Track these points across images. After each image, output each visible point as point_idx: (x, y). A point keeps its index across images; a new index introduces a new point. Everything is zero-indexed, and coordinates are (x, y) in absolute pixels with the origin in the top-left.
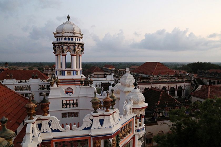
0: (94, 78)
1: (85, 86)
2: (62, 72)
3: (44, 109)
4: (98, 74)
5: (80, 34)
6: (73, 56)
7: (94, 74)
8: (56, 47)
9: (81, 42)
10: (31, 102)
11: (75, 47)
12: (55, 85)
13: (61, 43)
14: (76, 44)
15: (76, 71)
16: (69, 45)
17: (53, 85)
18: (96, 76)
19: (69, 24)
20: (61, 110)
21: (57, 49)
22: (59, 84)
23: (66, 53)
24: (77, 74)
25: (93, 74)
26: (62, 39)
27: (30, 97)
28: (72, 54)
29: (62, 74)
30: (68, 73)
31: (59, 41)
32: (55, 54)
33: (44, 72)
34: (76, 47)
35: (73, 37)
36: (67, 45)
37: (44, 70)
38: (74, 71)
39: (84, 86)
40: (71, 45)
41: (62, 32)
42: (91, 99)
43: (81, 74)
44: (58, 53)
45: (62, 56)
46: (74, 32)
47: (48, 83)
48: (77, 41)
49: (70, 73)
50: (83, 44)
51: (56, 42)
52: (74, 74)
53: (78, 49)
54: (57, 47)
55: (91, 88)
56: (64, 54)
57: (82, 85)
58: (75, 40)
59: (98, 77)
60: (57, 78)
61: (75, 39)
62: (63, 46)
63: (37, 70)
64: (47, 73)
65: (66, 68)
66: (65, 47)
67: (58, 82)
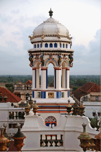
0: (91, 101)
1: (74, 116)
2: (42, 92)
3: (18, 145)
4: (97, 95)
5: (68, 37)
6: (57, 70)
7: (91, 95)
8: (33, 57)
9: (68, 49)
10: (3, 136)
11: (60, 58)
12: (31, 112)
13: (41, 51)
14: (61, 52)
15: (62, 92)
16: (51, 54)
17: (29, 112)
18: (94, 98)
19: (52, 24)
20: (39, 149)
21: (34, 60)
22: (37, 112)
23: (47, 66)
24: (63, 96)
25: (89, 96)
26: (41, 45)
27: (2, 128)
28: (56, 66)
29: (41, 97)
30: (50, 95)
31: (37, 49)
32: (31, 67)
33: (15, 91)
34: (62, 57)
35: (57, 43)
36: (48, 54)
37: (15, 88)
38: (58, 92)
39: (73, 114)
40: (54, 54)
41: (42, 35)
42: (79, 135)
43: (68, 97)
44: (35, 66)
45: (42, 70)
46: (59, 35)
47: (21, 108)
48: (64, 47)
49: (52, 95)
50: (71, 52)
51: (33, 50)
52: (58, 97)
53: (65, 60)
54: (35, 57)
55: (82, 118)
56: (44, 67)
57: (69, 113)
58: (60, 47)
59: (97, 101)
60: (34, 103)
61: (60, 44)
62: (43, 56)
63: (5, 87)
64: (20, 93)
65: (47, 88)
66: (46, 57)
67: (35, 108)
